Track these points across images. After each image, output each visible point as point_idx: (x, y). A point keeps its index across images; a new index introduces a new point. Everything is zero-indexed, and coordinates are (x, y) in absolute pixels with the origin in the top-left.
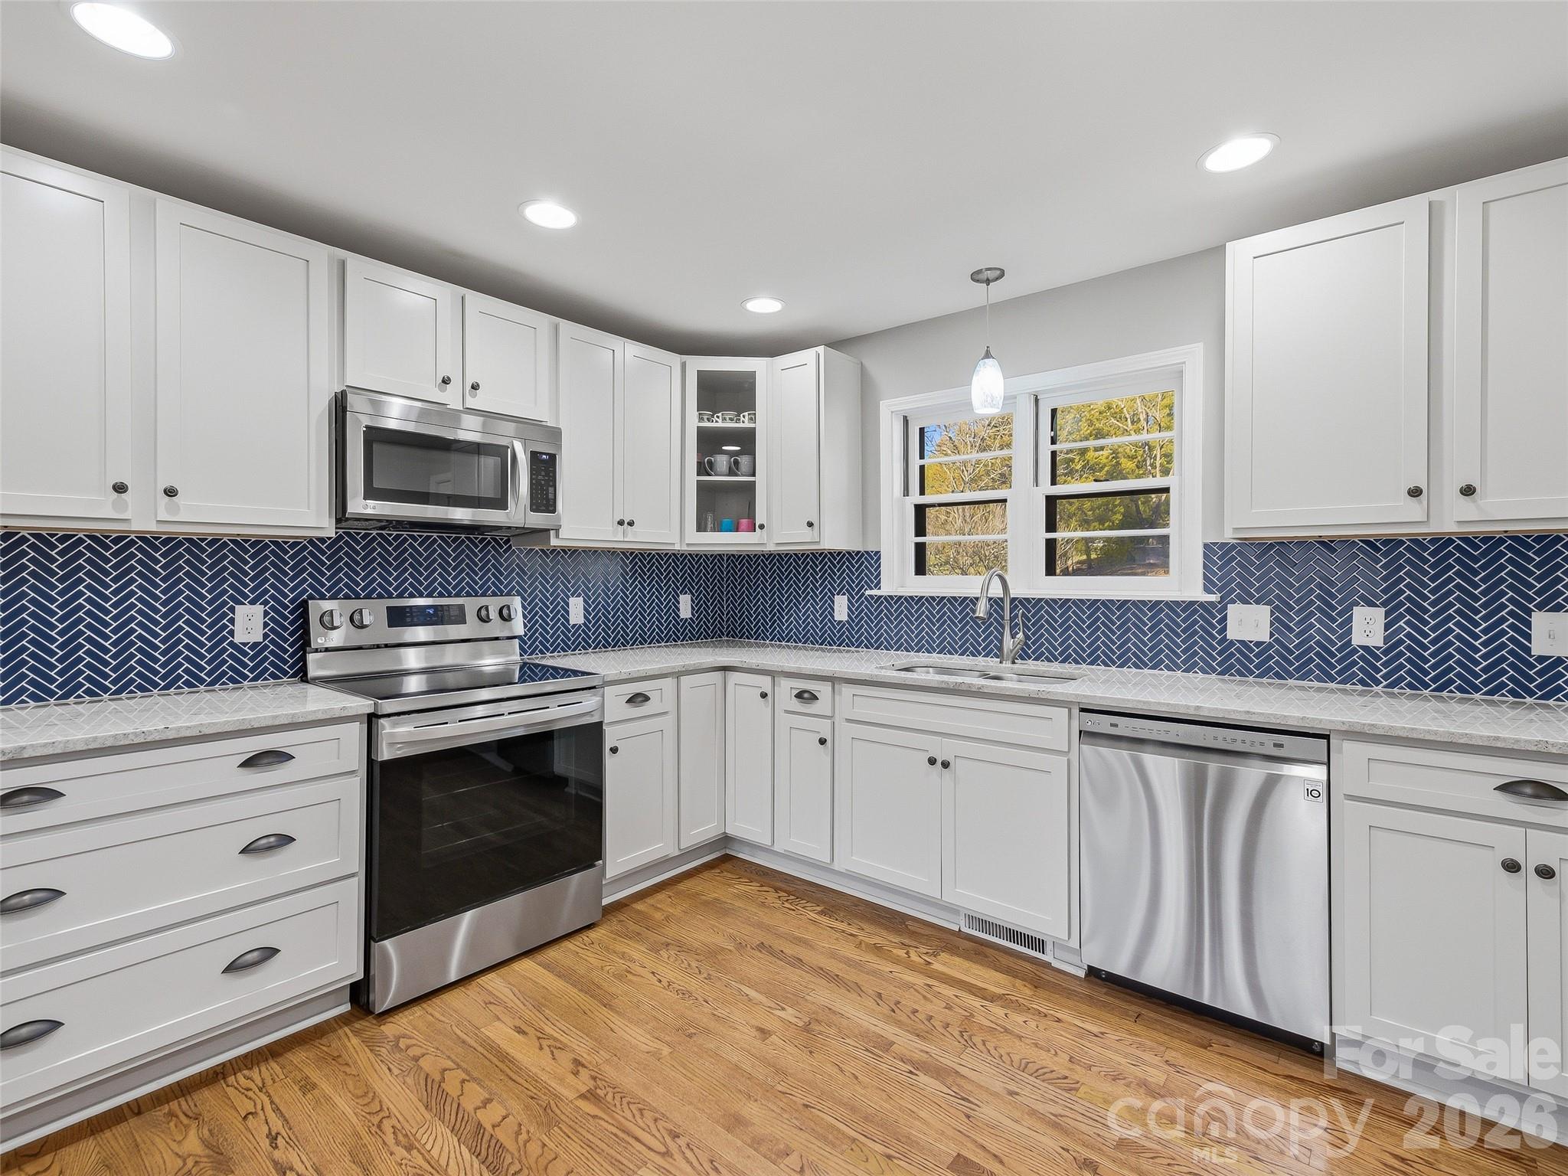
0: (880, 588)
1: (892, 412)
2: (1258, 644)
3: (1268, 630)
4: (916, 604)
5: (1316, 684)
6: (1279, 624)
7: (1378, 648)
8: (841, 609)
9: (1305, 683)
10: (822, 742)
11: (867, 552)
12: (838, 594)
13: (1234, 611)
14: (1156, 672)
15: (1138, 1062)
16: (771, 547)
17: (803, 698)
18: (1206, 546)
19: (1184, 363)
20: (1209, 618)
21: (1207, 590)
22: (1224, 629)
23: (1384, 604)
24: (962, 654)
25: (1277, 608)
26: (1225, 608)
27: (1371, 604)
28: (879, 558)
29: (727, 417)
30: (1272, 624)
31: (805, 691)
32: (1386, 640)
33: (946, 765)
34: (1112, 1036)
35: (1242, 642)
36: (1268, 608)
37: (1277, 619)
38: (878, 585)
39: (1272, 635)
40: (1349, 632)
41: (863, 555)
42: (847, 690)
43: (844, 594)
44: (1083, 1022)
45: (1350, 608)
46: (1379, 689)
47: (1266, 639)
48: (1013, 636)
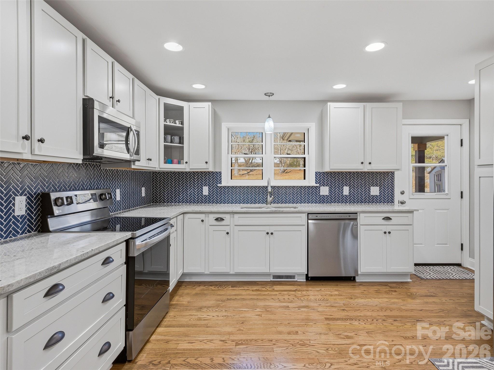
0: (221, 184)
1: (226, 127)
2: (326, 196)
3: (328, 192)
4: (235, 189)
5: (337, 204)
6: (330, 191)
7: (348, 195)
8: (206, 191)
9: (335, 204)
10: (228, 233)
11: (216, 172)
12: (204, 186)
13: (322, 188)
14: (305, 204)
15: (332, 292)
16: (188, 170)
17: (218, 220)
18: (316, 172)
19: (311, 127)
20: (316, 189)
21: (316, 183)
22: (320, 192)
23: (349, 186)
24: (251, 204)
25: (330, 187)
26: (320, 187)
27: (347, 186)
28: (221, 174)
29: (171, 121)
30: (329, 191)
31: (218, 218)
32: (349, 193)
33: (272, 234)
34: (323, 289)
35: (323, 195)
36: (328, 187)
37: (330, 190)
38: (220, 183)
39: (329, 193)
40: (343, 192)
41: (214, 173)
42: (236, 216)
43: (207, 186)
44: (315, 289)
45: (343, 187)
46: (348, 204)
47: (328, 194)
48: (271, 197)
